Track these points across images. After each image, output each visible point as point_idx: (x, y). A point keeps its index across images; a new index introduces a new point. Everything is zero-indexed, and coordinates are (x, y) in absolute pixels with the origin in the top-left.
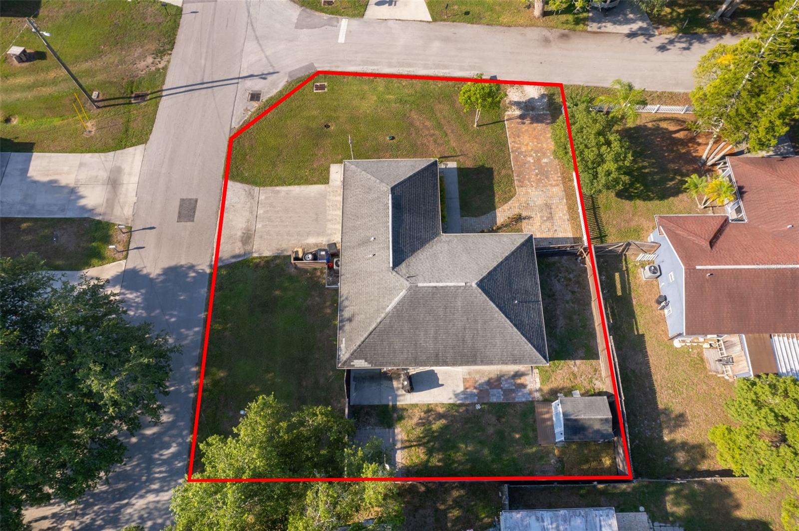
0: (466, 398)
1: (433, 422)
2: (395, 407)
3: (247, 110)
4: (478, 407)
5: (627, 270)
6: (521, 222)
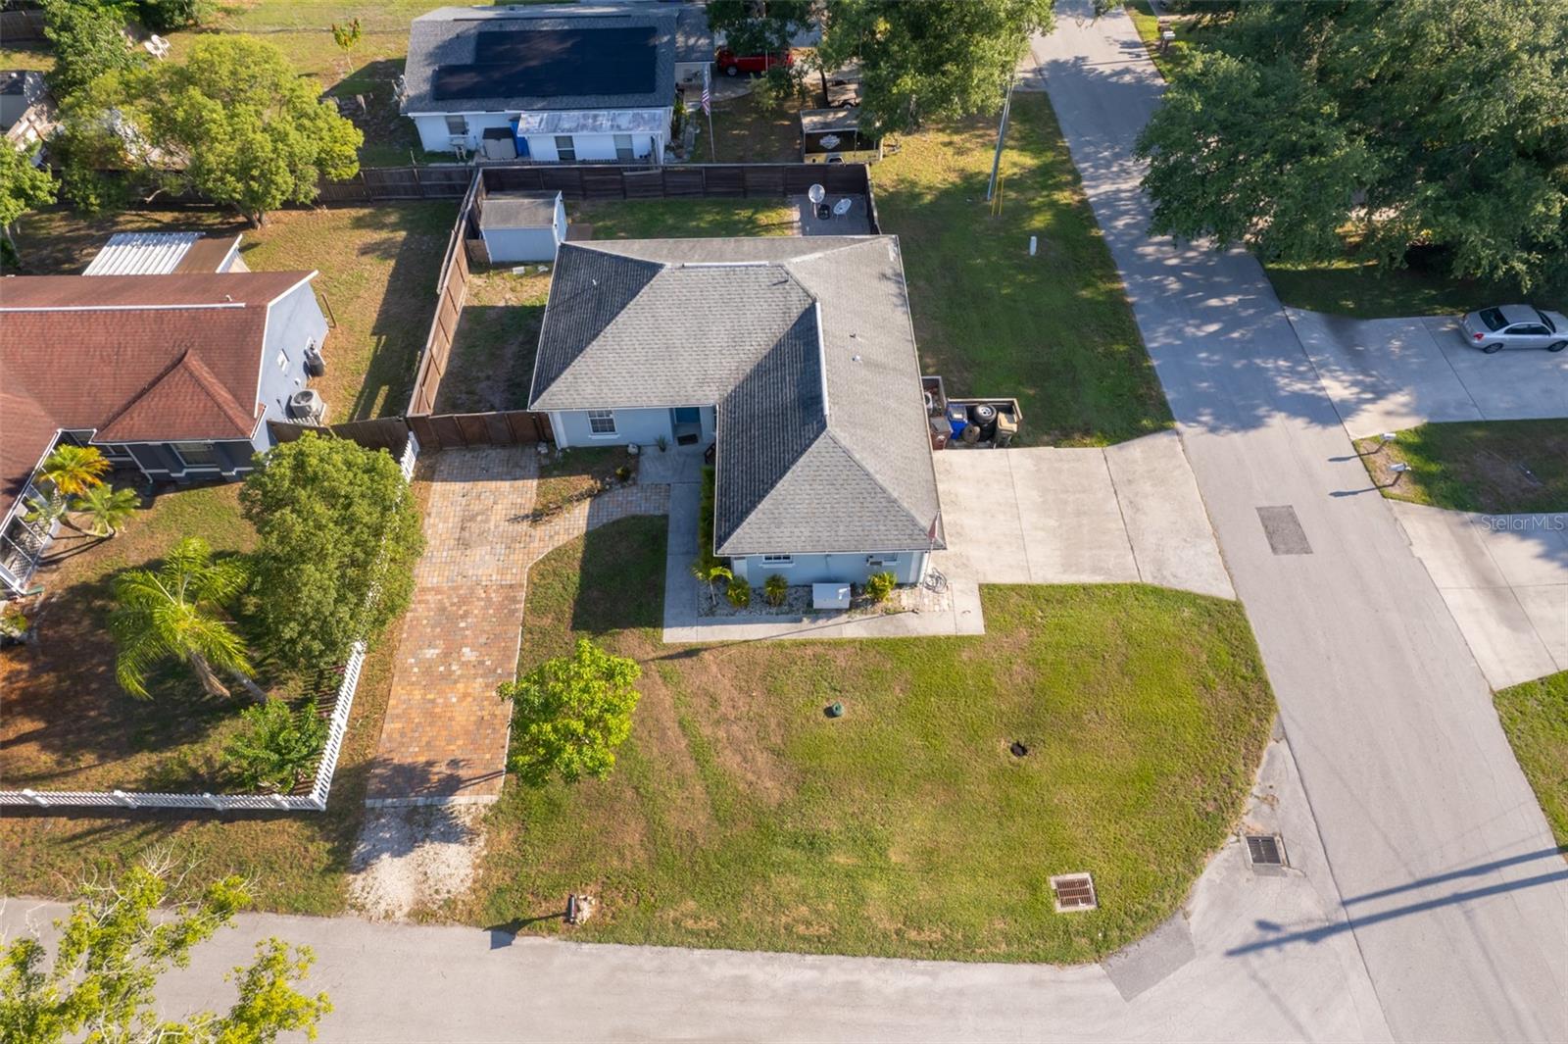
3: (1270, 800)
6: (535, 510)
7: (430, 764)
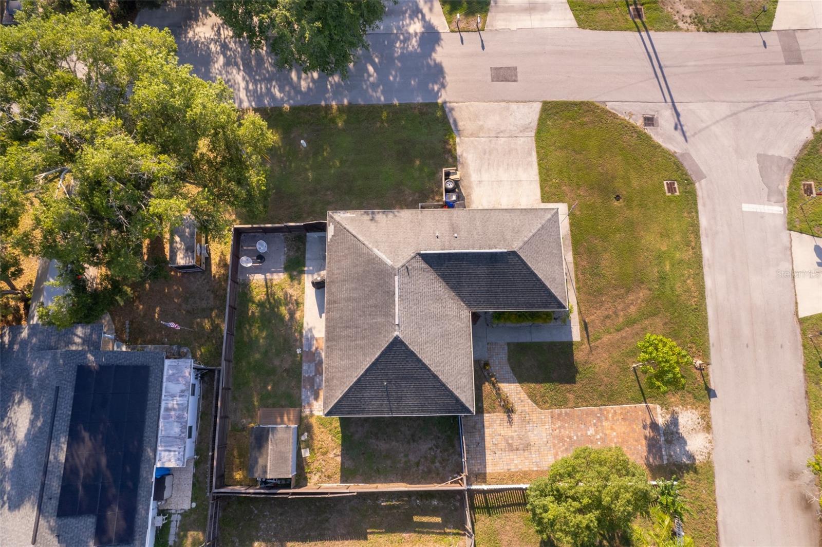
0: (307, 339)
1: (287, 308)
2: (303, 272)
3: (631, 114)
4: (299, 351)
5: (445, 533)
6: (505, 412)
7: (646, 437)
